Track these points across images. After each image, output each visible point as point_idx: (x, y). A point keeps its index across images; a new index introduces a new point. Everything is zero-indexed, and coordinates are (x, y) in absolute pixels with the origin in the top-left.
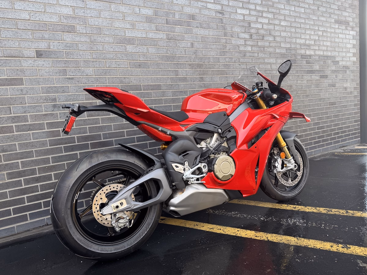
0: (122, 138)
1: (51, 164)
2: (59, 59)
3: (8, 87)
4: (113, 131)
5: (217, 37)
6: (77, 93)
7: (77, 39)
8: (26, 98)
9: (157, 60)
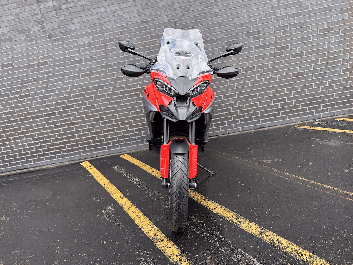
0: (83, 120)
1: (50, 135)
2: (44, 81)
3: (25, 99)
4: (78, 117)
5: (143, 42)
6: (55, 98)
7: (50, 67)
8: (33, 103)
9: (98, 69)
